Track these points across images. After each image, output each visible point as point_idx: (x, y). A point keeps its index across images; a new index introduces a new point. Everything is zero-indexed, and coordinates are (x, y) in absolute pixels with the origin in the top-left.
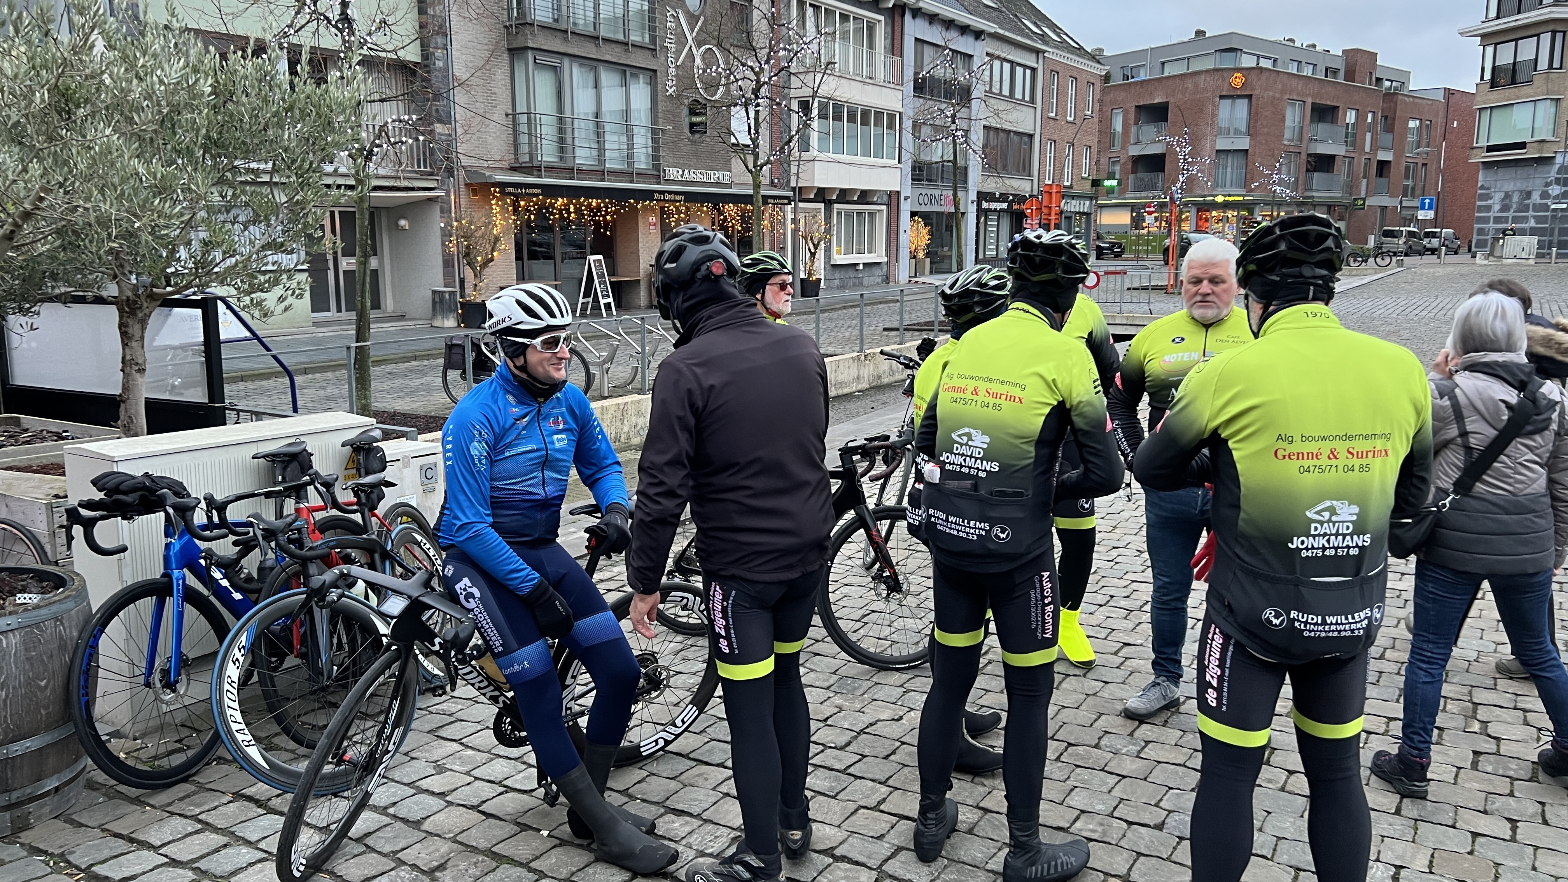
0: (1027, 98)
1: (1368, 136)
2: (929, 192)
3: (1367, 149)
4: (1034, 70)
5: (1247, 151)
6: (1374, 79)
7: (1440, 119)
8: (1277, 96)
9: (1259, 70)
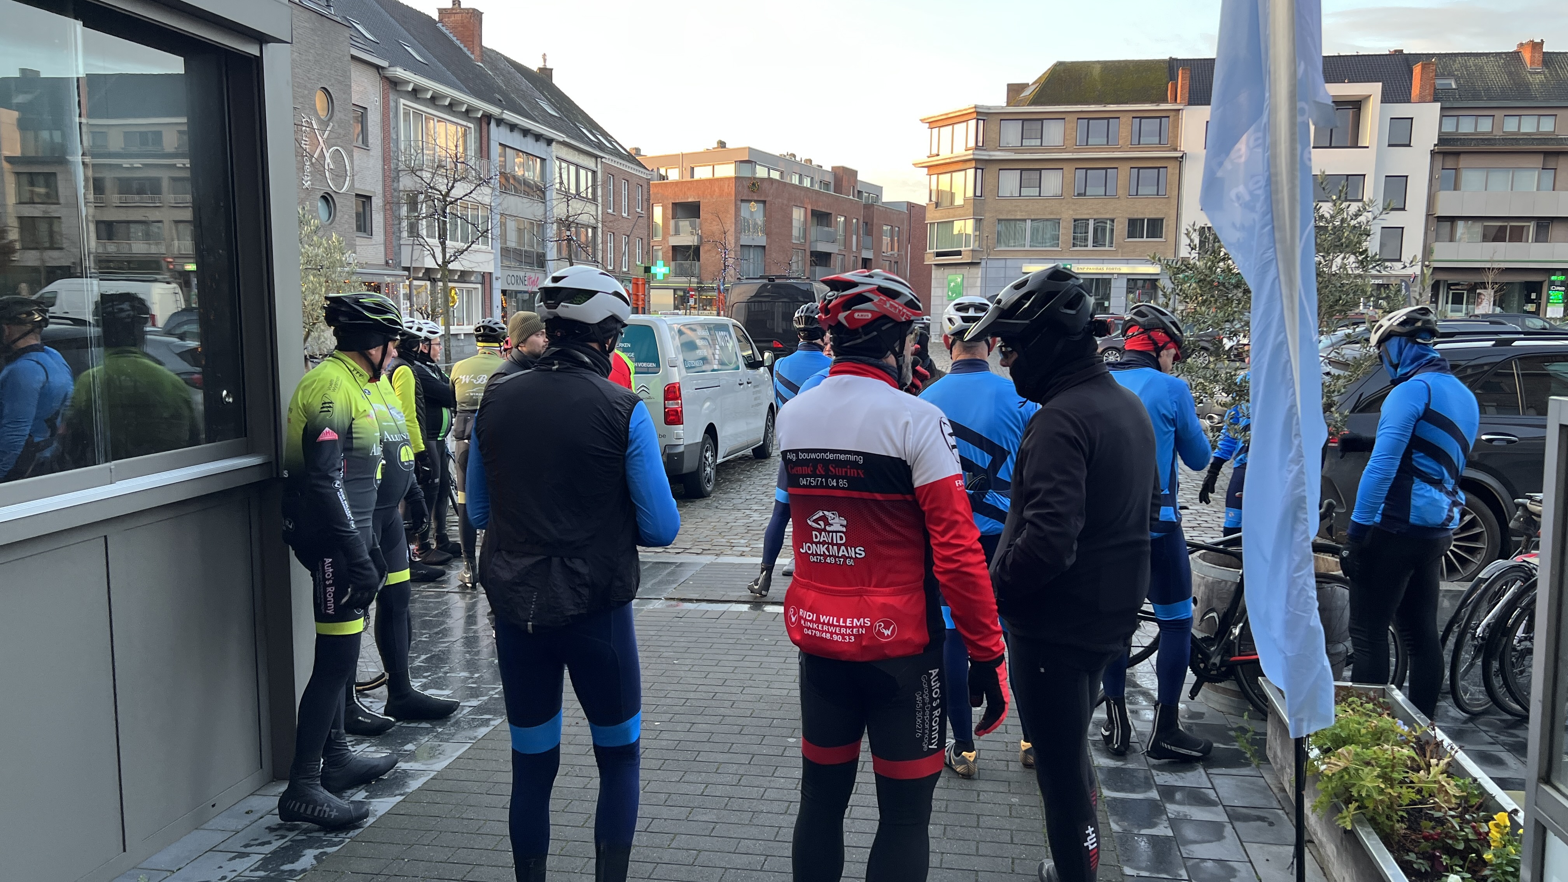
0: (590, 196)
1: (854, 237)
2: (515, 274)
3: (854, 249)
4: (594, 173)
5: (764, 247)
6: (856, 192)
7: (905, 227)
8: (785, 202)
9: (770, 180)
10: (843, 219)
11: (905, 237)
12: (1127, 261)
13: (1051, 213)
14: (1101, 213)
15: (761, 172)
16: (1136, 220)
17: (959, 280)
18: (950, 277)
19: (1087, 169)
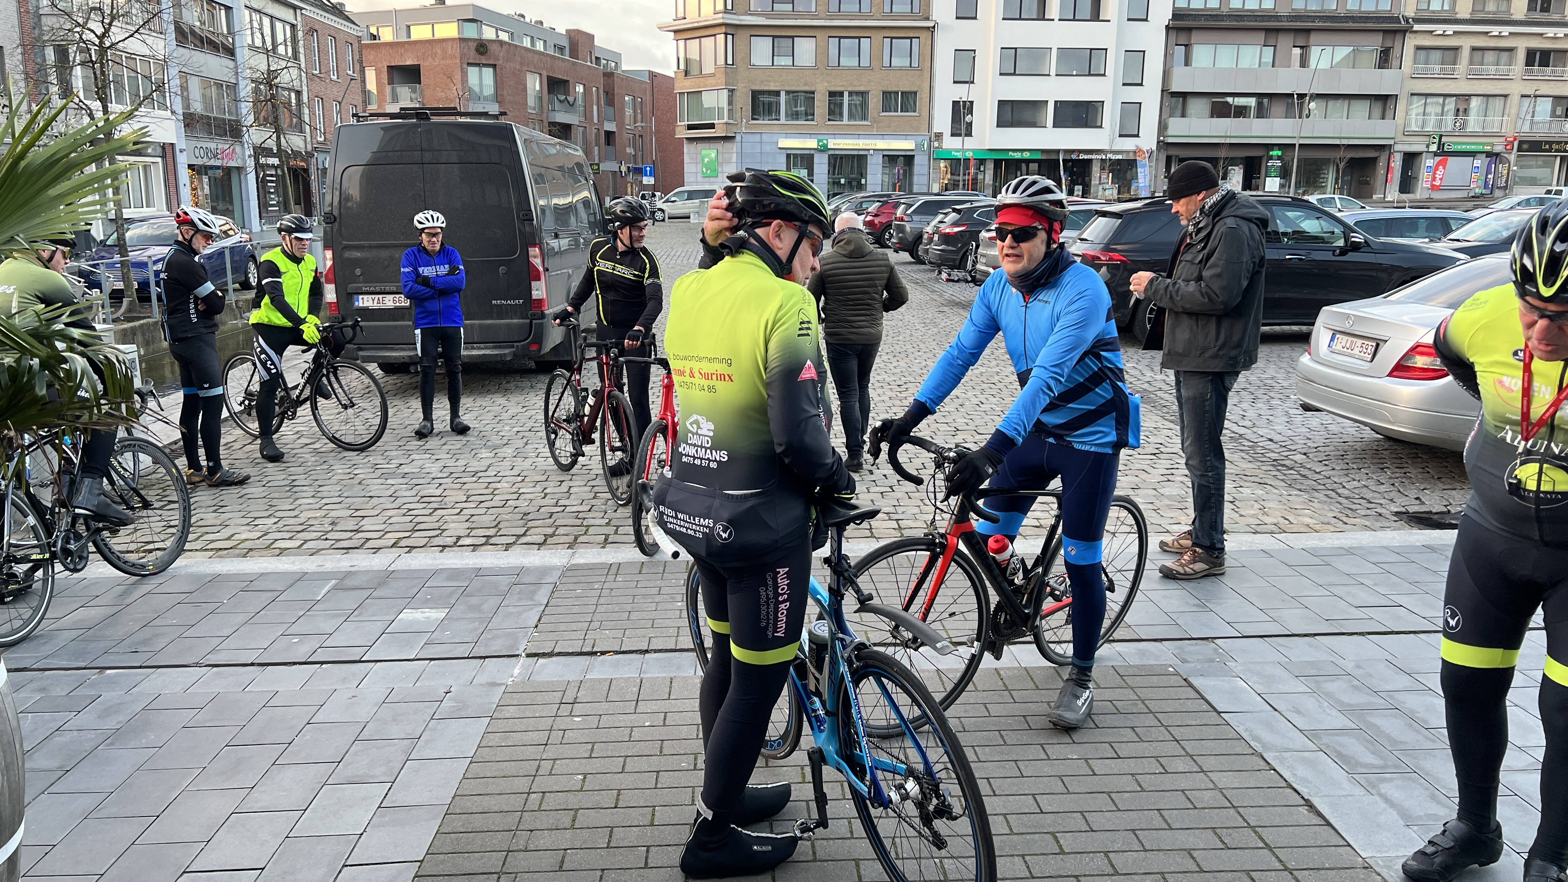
0: (290, 54)
2: (204, 145)
3: (596, 121)
4: (293, 26)
7: (648, 98)
8: (518, 67)
9: (501, 43)
10: (581, 87)
11: (648, 108)
12: (883, 136)
13: (805, 84)
14: (855, 86)
15: (489, 33)
16: (890, 93)
17: (713, 155)
18: (704, 152)
19: (840, 38)
